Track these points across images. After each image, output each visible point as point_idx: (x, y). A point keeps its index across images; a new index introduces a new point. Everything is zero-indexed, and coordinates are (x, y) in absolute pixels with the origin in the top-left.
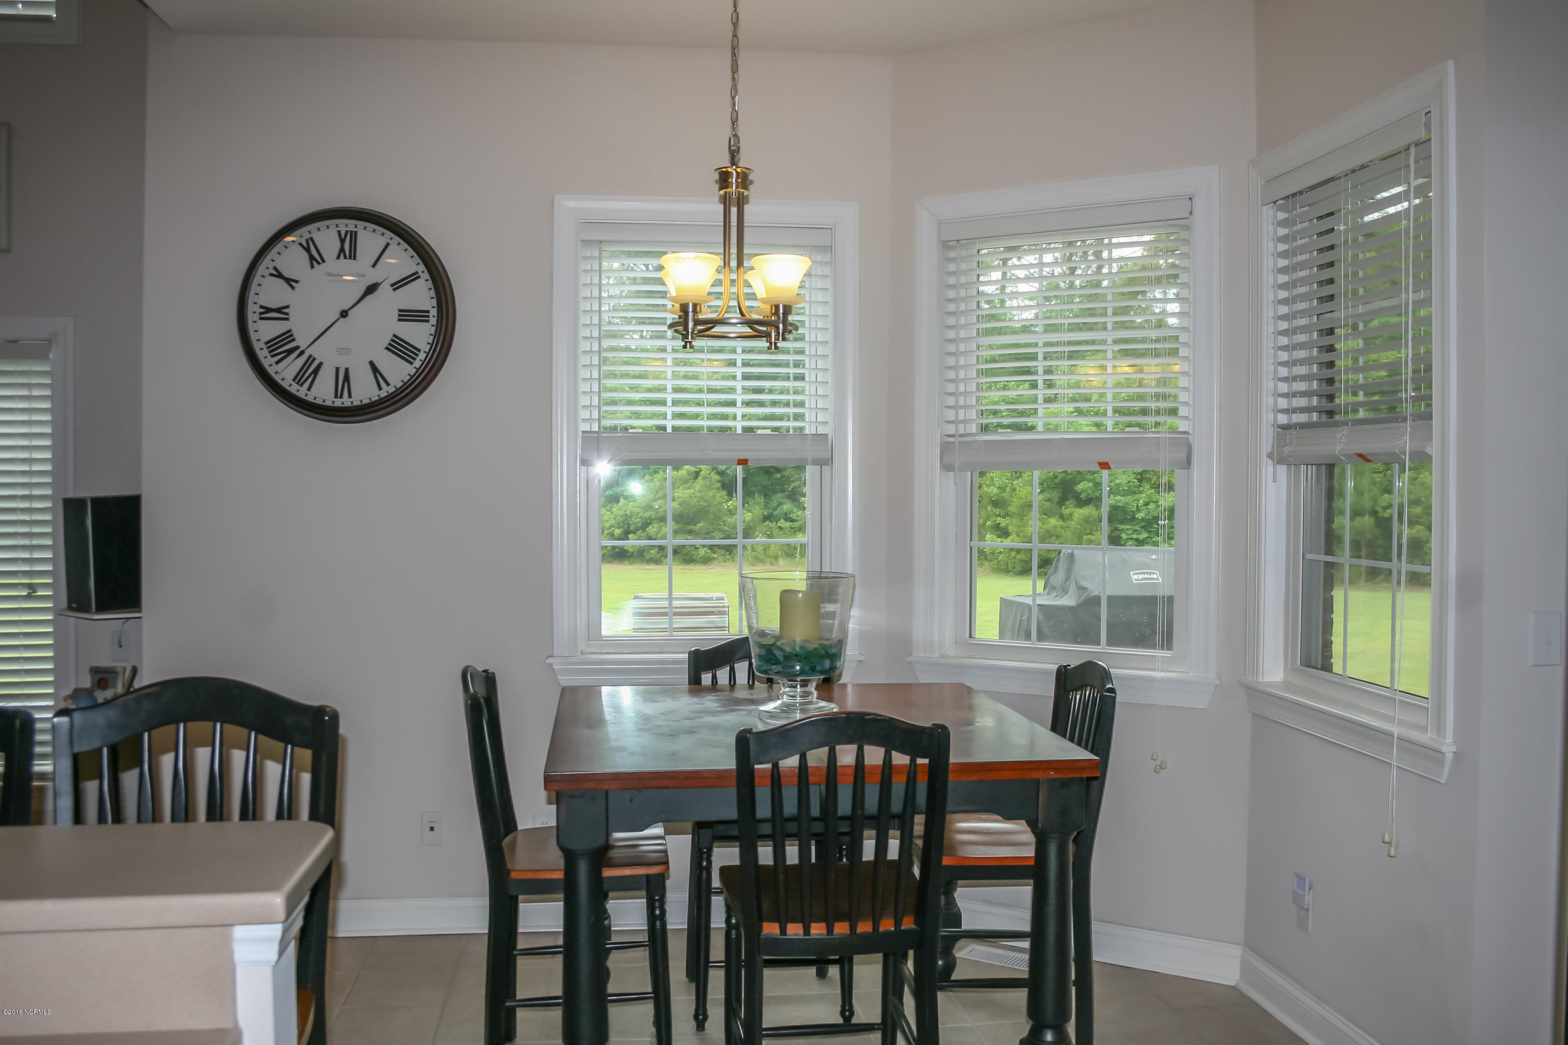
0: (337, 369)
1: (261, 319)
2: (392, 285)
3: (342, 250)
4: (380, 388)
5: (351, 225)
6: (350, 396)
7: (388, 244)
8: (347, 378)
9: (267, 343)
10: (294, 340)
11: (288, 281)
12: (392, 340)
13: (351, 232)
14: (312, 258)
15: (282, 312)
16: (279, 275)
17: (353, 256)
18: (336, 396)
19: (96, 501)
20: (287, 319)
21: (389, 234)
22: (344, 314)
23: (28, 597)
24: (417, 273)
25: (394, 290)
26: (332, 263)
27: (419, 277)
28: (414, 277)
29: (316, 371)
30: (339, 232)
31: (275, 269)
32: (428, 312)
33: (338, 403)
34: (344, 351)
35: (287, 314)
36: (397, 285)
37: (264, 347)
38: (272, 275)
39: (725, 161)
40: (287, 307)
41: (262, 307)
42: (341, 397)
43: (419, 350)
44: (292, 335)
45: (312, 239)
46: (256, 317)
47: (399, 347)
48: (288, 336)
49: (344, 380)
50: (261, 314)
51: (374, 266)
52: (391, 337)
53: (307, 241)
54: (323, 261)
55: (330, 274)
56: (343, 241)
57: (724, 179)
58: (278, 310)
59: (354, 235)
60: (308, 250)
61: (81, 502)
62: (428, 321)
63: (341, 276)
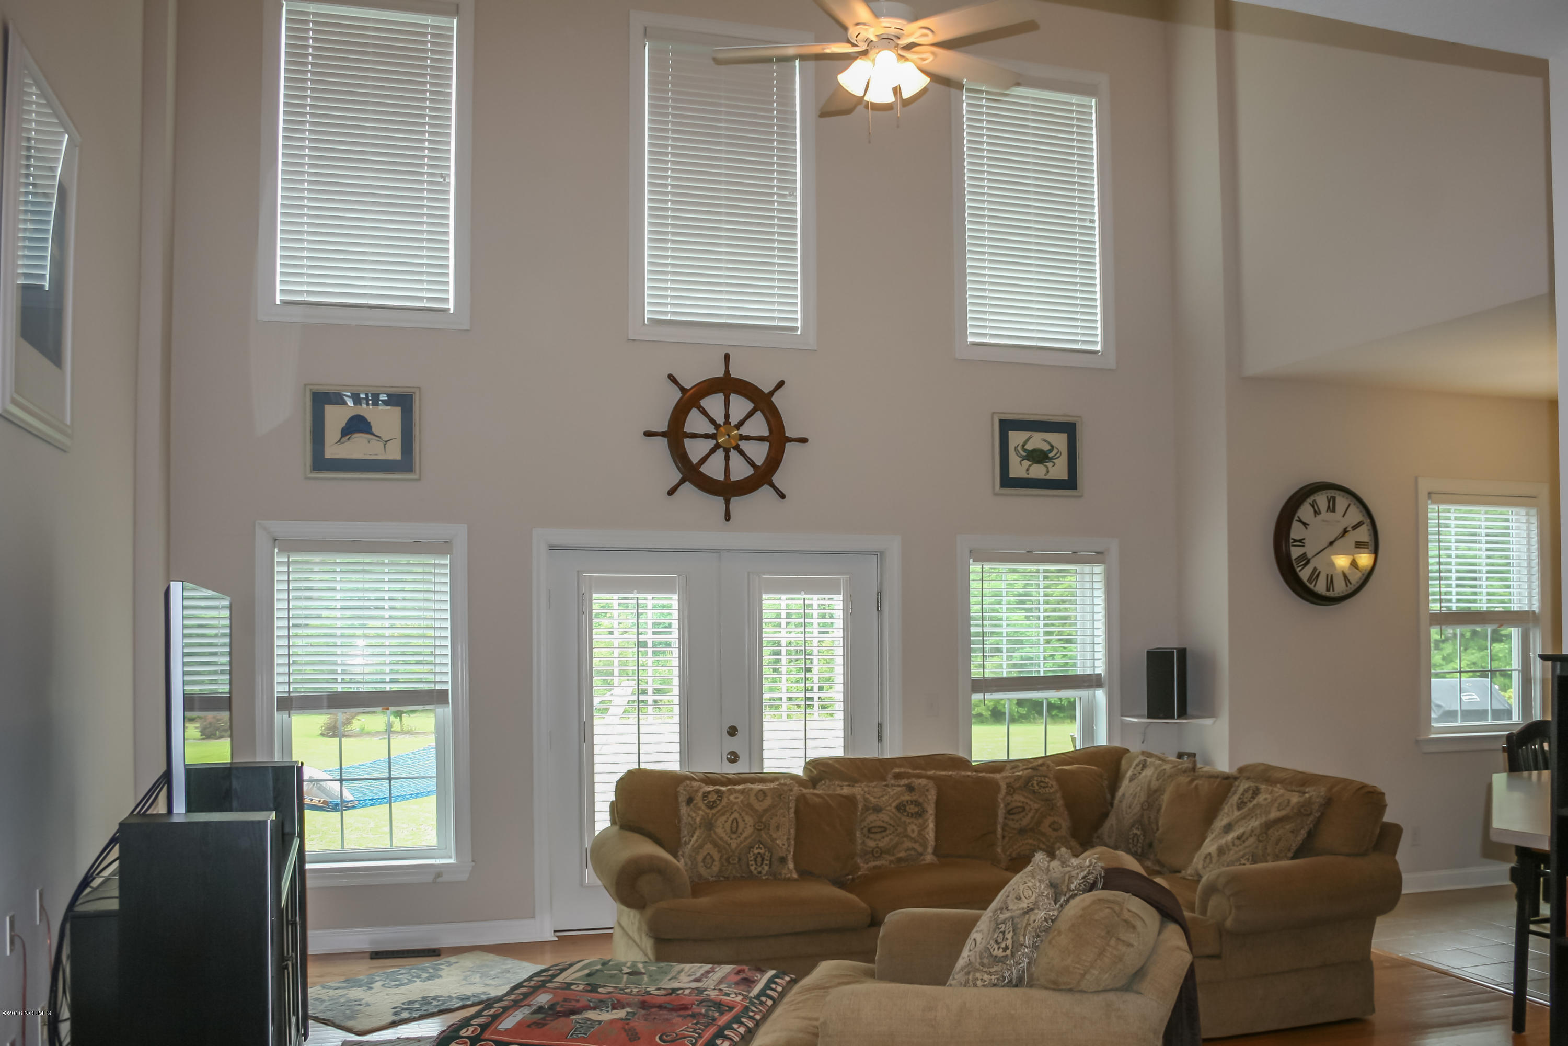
1: (1293, 546)
2: (1353, 528)
3: (1329, 507)
4: (1347, 586)
5: (1332, 493)
6: (1333, 591)
7: (1349, 505)
8: (1332, 581)
9: (1295, 560)
10: (1307, 558)
11: (1305, 525)
13: (1333, 497)
14: (1315, 512)
16: (1301, 521)
17: (1334, 511)
19: (1178, 651)
20: (1304, 546)
21: (1349, 498)
22: (1331, 543)
25: (1354, 530)
26: (1325, 515)
27: (1364, 523)
28: (1361, 523)
29: (1318, 575)
30: (1327, 497)
31: (1299, 517)
32: (1368, 543)
33: (1328, 594)
34: (1328, 565)
35: (1303, 543)
36: (1355, 528)
37: (1294, 562)
38: (1297, 521)
40: (1304, 539)
41: (1293, 539)
42: (1329, 591)
45: (1315, 500)
48: (1305, 556)
49: (1330, 582)
50: (1293, 543)
51: (1344, 517)
53: (1313, 502)
54: (1320, 513)
55: (1324, 521)
56: (1329, 502)
58: (1300, 541)
59: (1334, 499)
60: (1313, 506)
61: (1168, 653)
62: (1368, 548)
63: (1329, 522)
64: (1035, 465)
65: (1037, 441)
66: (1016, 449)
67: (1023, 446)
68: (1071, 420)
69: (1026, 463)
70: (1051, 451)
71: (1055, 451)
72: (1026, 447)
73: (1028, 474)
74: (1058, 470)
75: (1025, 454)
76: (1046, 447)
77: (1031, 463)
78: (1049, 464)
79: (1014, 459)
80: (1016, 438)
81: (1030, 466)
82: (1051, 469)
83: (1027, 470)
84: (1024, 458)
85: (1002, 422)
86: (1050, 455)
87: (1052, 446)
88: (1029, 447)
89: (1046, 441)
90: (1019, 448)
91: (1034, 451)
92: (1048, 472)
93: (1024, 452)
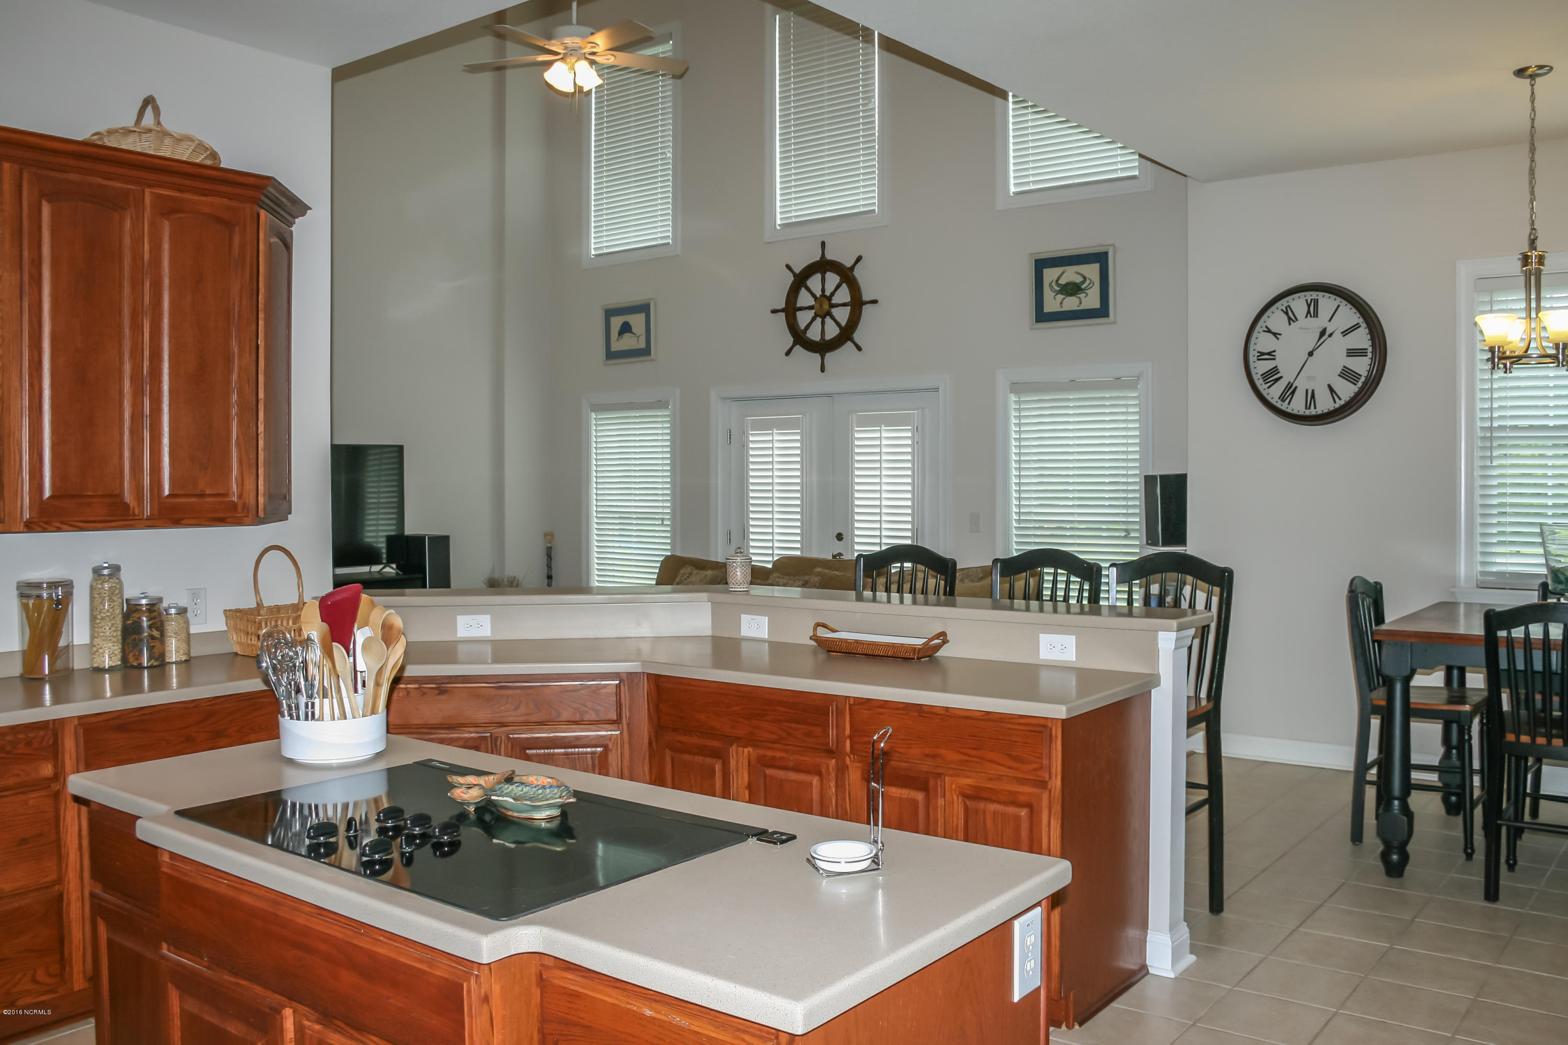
0: (1307, 391)
1: (1259, 360)
2: (1342, 333)
3: (1309, 312)
4: (1335, 402)
5: (1313, 295)
6: (1315, 408)
7: (1339, 306)
8: (1313, 396)
9: (1262, 375)
10: (1279, 372)
11: (1275, 334)
12: (1343, 370)
13: (1314, 299)
14: (1289, 319)
15: (1271, 355)
16: (1269, 331)
17: (1316, 315)
18: (1306, 408)
19: (1161, 478)
20: (1274, 359)
21: (1339, 299)
22: (1311, 354)
23: (1125, 537)
24: (1358, 324)
25: (1344, 336)
26: (1303, 321)
27: (1360, 326)
28: (1357, 326)
29: (1293, 393)
30: (1307, 300)
31: (1266, 327)
32: (1366, 349)
33: (1308, 413)
34: (1311, 378)
35: (1274, 356)
36: (1345, 333)
37: (1261, 378)
38: (1264, 331)
39: (1525, 248)
40: (1274, 351)
41: (1258, 352)
42: (1309, 408)
43: (1361, 376)
44: (1277, 370)
45: (1289, 306)
46: (1255, 359)
47: (1348, 374)
48: (1275, 370)
49: (1311, 398)
50: (1258, 356)
51: (1330, 321)
52: (1341, 367)
53: (1286, 308)
54: (1297, 320)
55: (1301, 328)
56: (1309, 306)
57: (1525, 259)
58: (1269, 354)
59: (1316, 302)
60: (1287, 313)
62: (1366, 356)
63: (1309, 329)
64: (1068, 298)
65: (1070, 274)
66: (1050, 285)
67: (1057, 281)
68: (1102, 250)
69: (1060, 297)
70: (1083, 282)
71: (1088, 282)
72: (1059, 282)
73: (1062, 307)
74: (1091, 300)
75: (1059, 289)
76: (1079, 279)
77: (1064, 296)
78: (1082, 296)
79: (1048, 294)
80: (1050, 274)
81: (1063, 299)
82: (1083, 300)
83: (1061, 303)
84: (1058, 293)
85: (1038, 262)
86: (1083, 287)
87: (1085, 278)
88: (1063, 281)
89: (1078, 273)
90: (1054, 284)
91: (1067, 284)
92: (1081, 303)
93: (1058, 287)
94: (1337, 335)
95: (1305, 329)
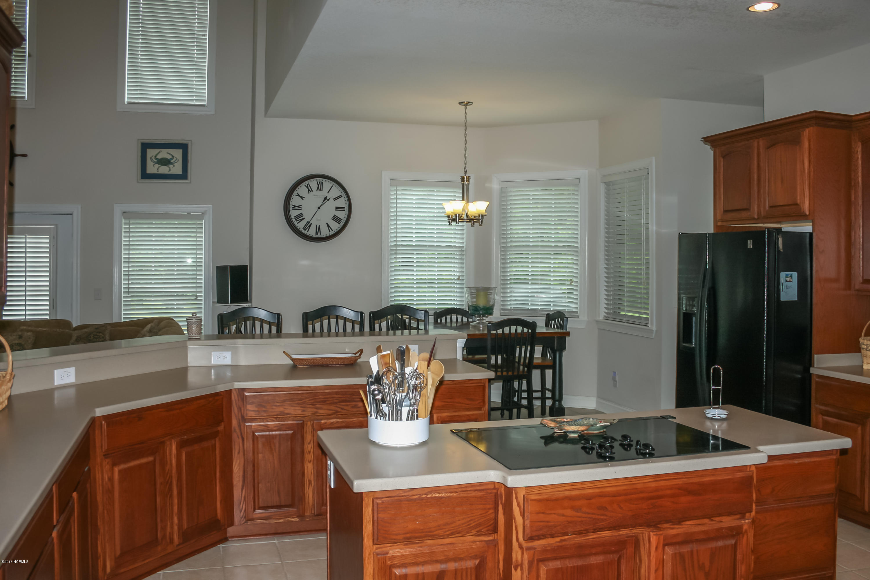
0: (316, 225)
1: (293, 209)
2: (334, 199)
3: (318, 188)
4: (330, 232)
5: (321, 180)
6: (320, 234)
7: (332, 186)
8: (319, 228)
10: (303, 216)
11: (301, 197)
12: (334, 216)
13: (321, 182)
14: (309, 190)
15: (299, 207)
16: (299, 195)
17: (322, 189)
18: (316, 234)
19: (231, 267)
20: (301, 209)
21: (333, 183)
22: (319, 208)
23: (196, 300)
24: (341, 195)
25: (334, 200)
26: (315, 192)
27: (342, 197)
28: (340, 197)
29: (310, 226)
30: (317, 182)
31: (297, 193)
32: (345, 207)
33: (317, 236)
34: (318, 220)
35: (301, 208)
36: (335, 199)
37: (293, 218)
38: (296, 195)
39: (463, 175)
40: (301, 205)
41: (293, 205)
42: (318, 234)
43: (342, 220)
45: (309, 184)
46: (291, 209)
47: (336, 219)
48: (301, 215)
49: (318, 229)
50: (293, 207)
51: (328, 193)
52: (333, 215)
53: (307, 185)
54: (312, 191)
55: (314, 195)
56: (318, 185)
57: (463, 179)
58: (298, 207)
59: (322, 183)
60: (307, 187)
61: (225, 268)
62: (345, 210)
63: (318, 196)
64: (162, 167)
65: (164, 154)
66: (151, 158)
67: (155, 156)
68: (185, 142)
69: (157, 166)
70: (172, 159)
71: (175, 159)
72: (157, 157)
73: (158, 171)
74: (177, 169)
75: (156, 161)
76: (169, 157)
77: (160, 165)
78: (171, 166)
80: (151, 153)
81: (159, 167)
82: (172, 169)
83: (158, 169)
84: (156, 163)
85: (143, 144)
86: (172, 161)
87: (173, 156)
88: (159, 157)
89: (169, 154)
90: (153, 158)
91: (162, 159)
92: (170, 170)
93: (156, 160)
94: (332, 200)
95: (316, 196)
